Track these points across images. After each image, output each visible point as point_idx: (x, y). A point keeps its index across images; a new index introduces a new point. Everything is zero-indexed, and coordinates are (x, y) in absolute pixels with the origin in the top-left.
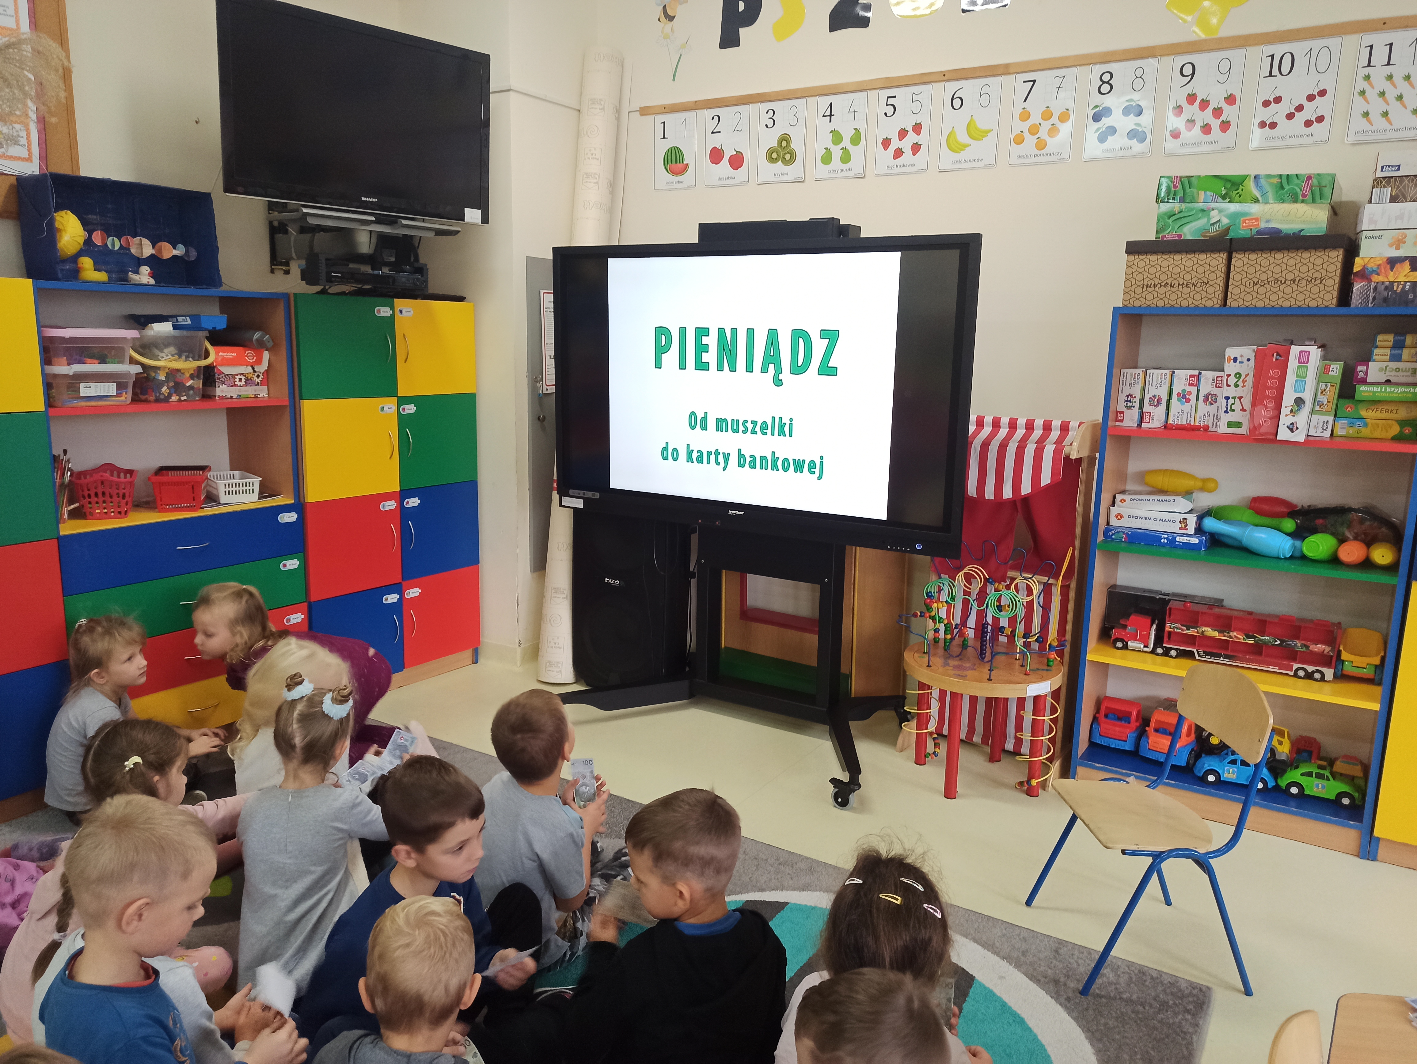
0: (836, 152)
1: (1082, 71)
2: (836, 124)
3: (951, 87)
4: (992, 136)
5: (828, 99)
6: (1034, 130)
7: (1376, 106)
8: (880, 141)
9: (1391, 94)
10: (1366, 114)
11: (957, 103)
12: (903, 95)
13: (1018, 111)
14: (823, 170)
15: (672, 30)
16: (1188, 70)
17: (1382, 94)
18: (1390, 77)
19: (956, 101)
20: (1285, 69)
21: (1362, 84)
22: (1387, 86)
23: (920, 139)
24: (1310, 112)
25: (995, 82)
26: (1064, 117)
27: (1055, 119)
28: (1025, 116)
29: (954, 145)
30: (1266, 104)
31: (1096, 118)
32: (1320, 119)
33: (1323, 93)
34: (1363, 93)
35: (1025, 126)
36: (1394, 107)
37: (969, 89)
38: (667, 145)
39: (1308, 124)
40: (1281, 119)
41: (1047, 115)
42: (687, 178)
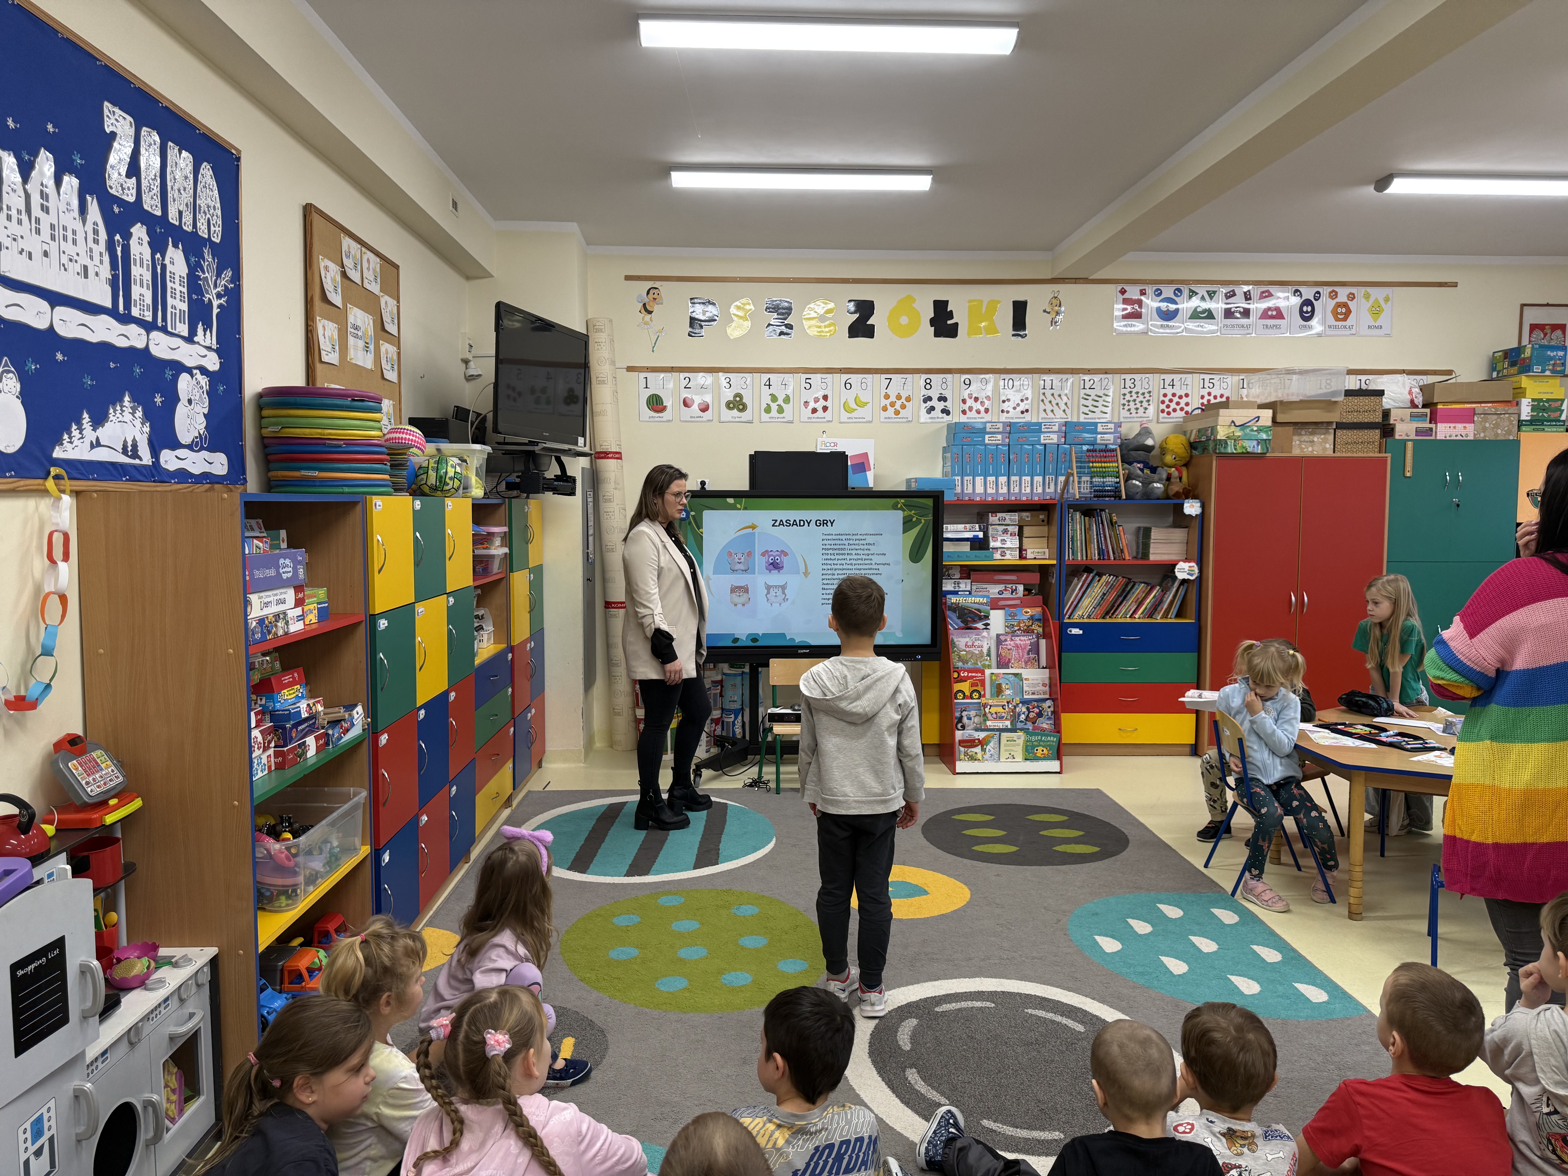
0: (774, 406)
1: (916, 376)
2: (773, 390)
3: (845, 377)
4: (870, 405)
5: (769, 376)
6: (892, 404)
7: (1049, 407)
8: (802, 403)
9: (1054, 402)
10: (1045, 410)
11: (848, 386)
12: (816, 378)
13: (883, 394)
14: (765, 417)
15: (651, 320)
16: (967, 382)
17: (1050, 402)
18: (1053, 395)
19: (847, 385)
20: (1010, 387)
21: (1042, 397)
22: (1052, 398)
23: (828, 404)
24: (1023, 407)
25: (869, 377)
26: (908, 399)
27: (903, 400)
28: (887, 397)
29: (847, 409)
30: (1004, 402)
31: (925, 401)
32: (1027, 411)
33: (1027, 399)
34: (1043, 401)
35: (888, 402)
36: (1055, 408)
37: (855, 379)
38: (649, 392)
39: (1022, 412)
40: (1011, 410)
41: (899, 397)
42: (666, 415)
